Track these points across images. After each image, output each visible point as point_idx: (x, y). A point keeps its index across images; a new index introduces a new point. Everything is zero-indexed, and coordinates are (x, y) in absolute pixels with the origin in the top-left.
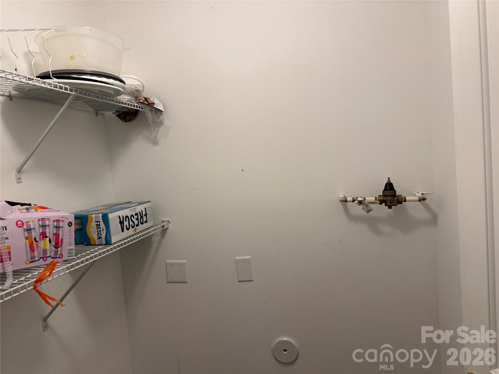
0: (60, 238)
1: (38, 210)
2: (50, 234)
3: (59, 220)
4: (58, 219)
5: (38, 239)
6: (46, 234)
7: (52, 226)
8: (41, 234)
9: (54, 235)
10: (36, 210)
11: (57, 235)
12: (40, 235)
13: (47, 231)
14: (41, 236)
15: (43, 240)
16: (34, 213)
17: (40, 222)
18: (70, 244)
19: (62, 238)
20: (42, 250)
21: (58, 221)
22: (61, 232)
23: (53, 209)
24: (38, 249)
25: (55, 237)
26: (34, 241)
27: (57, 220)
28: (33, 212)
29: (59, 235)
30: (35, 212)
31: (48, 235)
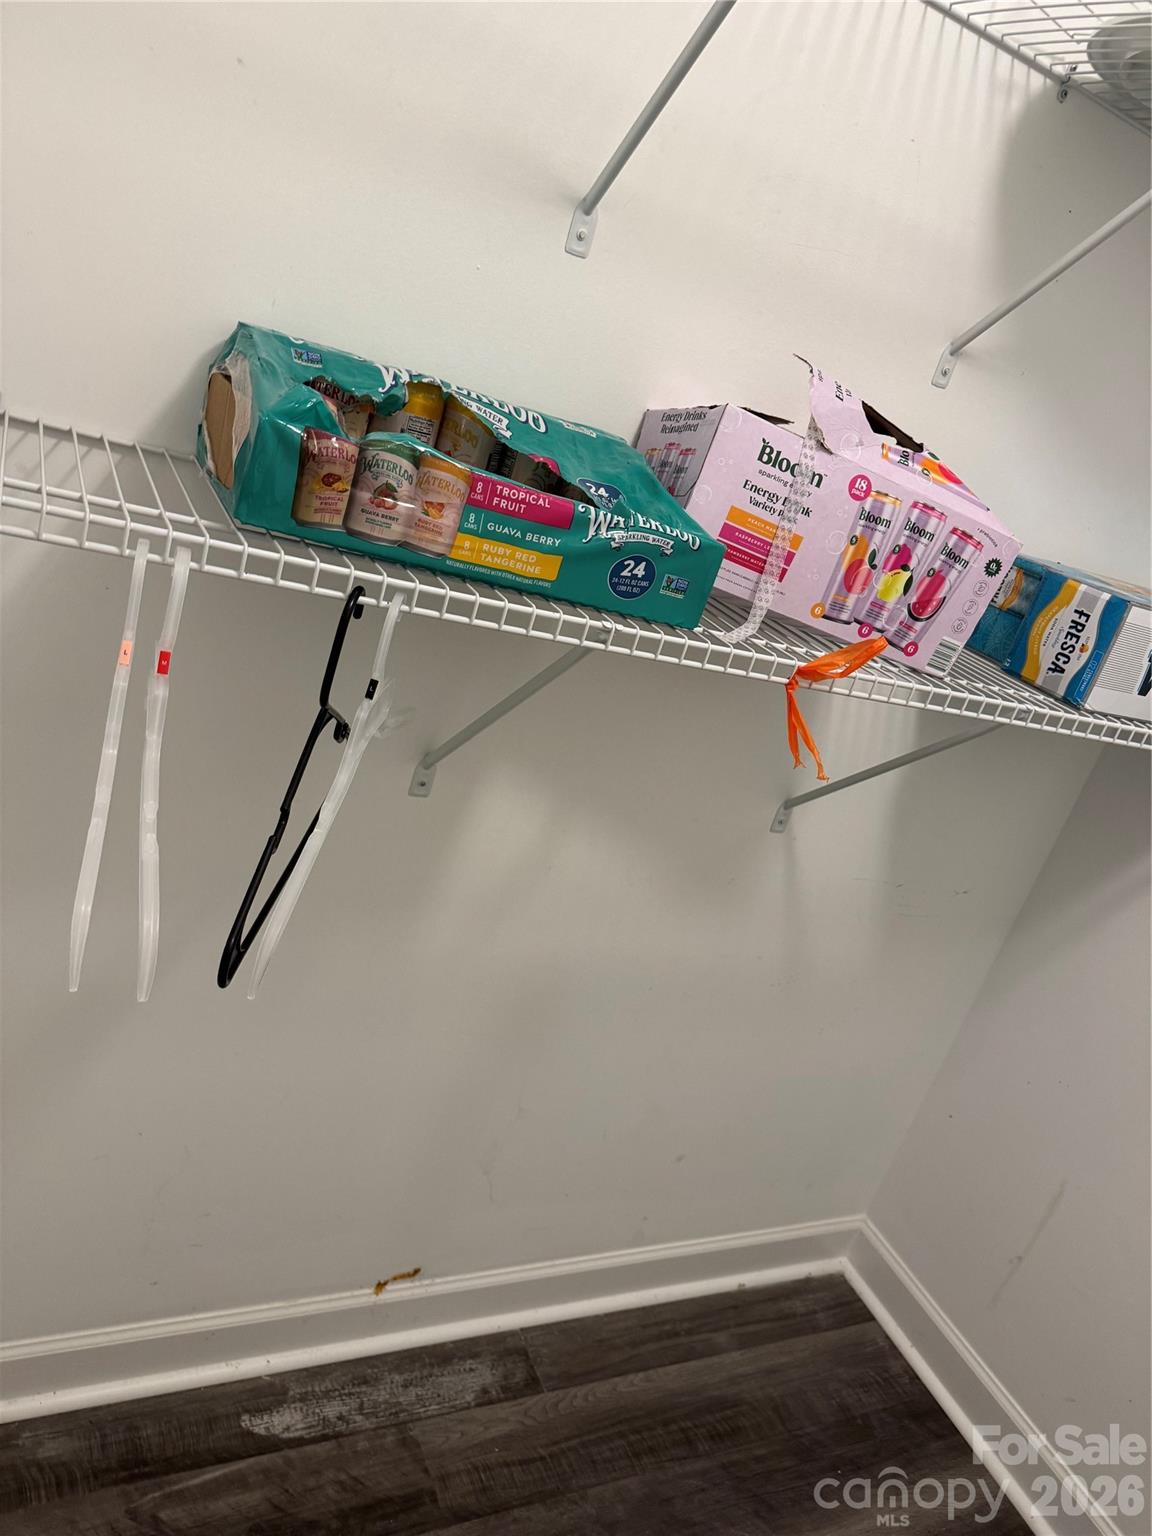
0: (941, 595)
1: (932, 475)
2: (922, 563)
3: (971, 537)
4: (968, 531)
5: (879, 561)
6: (909, 557)
7: (938, 544)
8: (897, 549)
9: (928, 575)
10: (926, 472)
11: (936, 579)
12: (893, 552)
13: (919, 551)
14: (894, 557)
15: (890, 570)
16: (917, 476)
17: (916, 512)
18: (957, 630)
19: (945, 598)
20: (871, 600)
21: (965, 536)
22: (953, 575)
23: (973, 494)
24: (863, 589)
25: (928, 580)
26: (866, 560)
27: (964, 533)
28: (914, 472)
29: (943, 580)
30: (919, 474)
31: (913, 564)
